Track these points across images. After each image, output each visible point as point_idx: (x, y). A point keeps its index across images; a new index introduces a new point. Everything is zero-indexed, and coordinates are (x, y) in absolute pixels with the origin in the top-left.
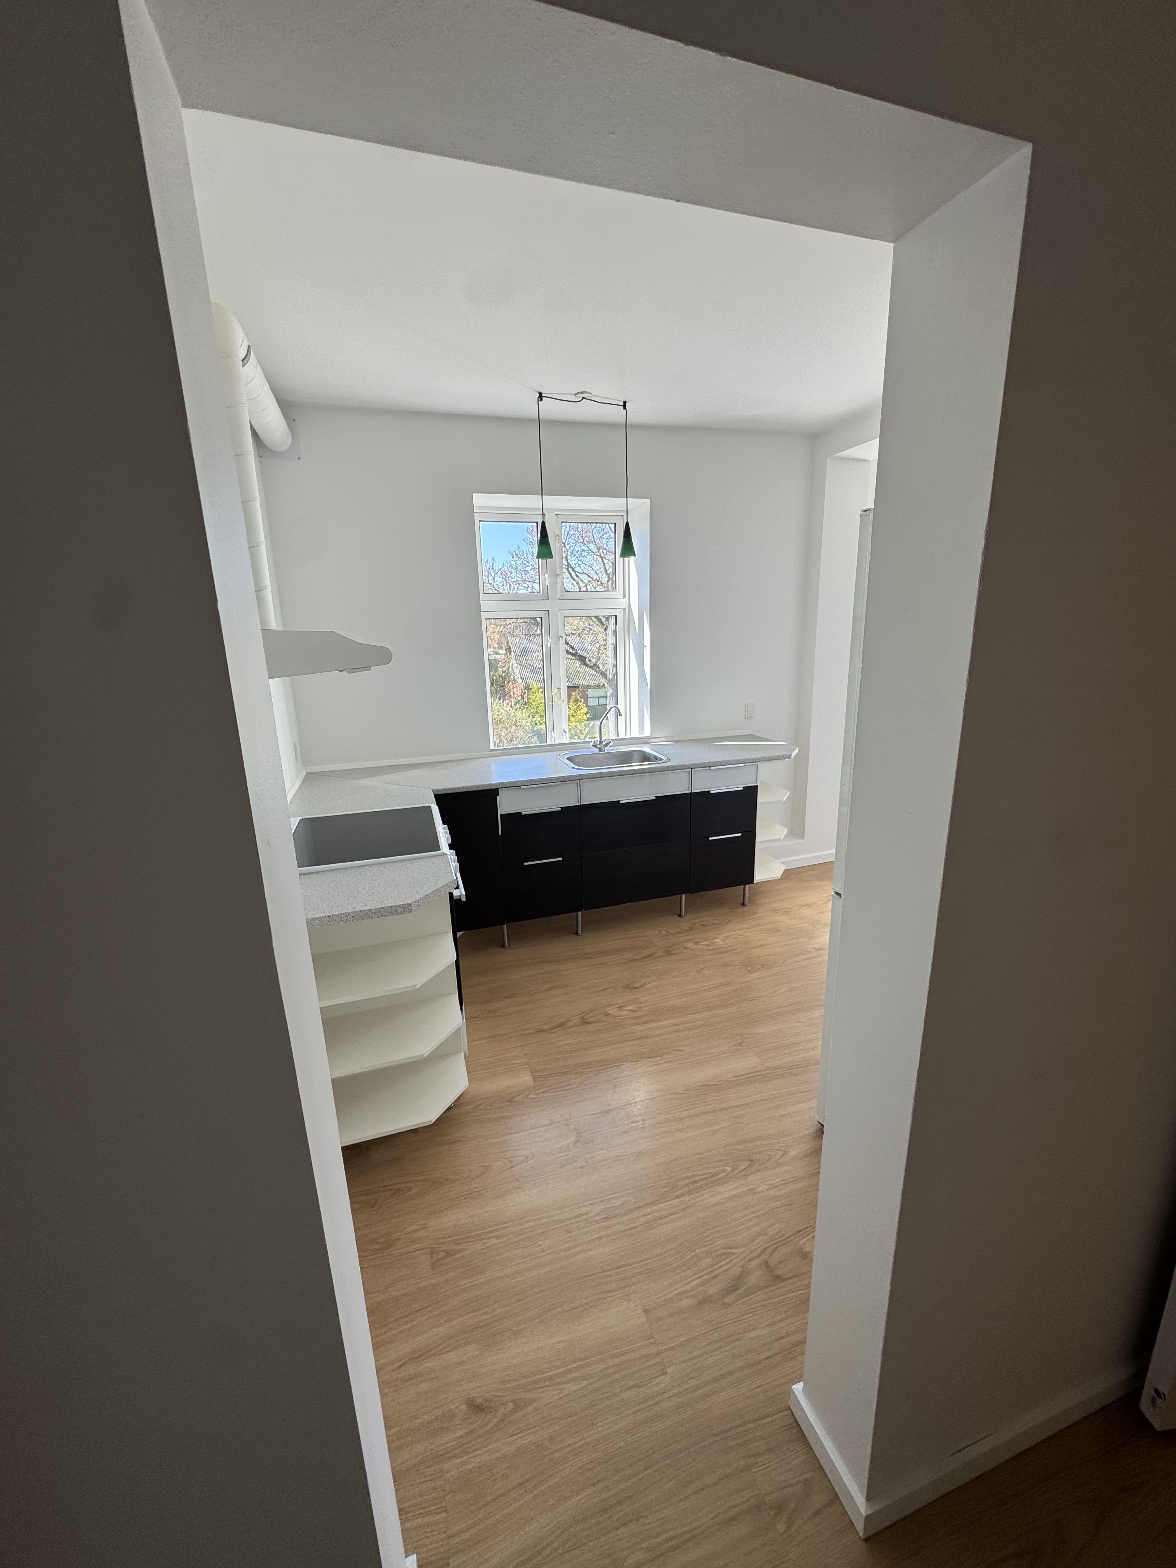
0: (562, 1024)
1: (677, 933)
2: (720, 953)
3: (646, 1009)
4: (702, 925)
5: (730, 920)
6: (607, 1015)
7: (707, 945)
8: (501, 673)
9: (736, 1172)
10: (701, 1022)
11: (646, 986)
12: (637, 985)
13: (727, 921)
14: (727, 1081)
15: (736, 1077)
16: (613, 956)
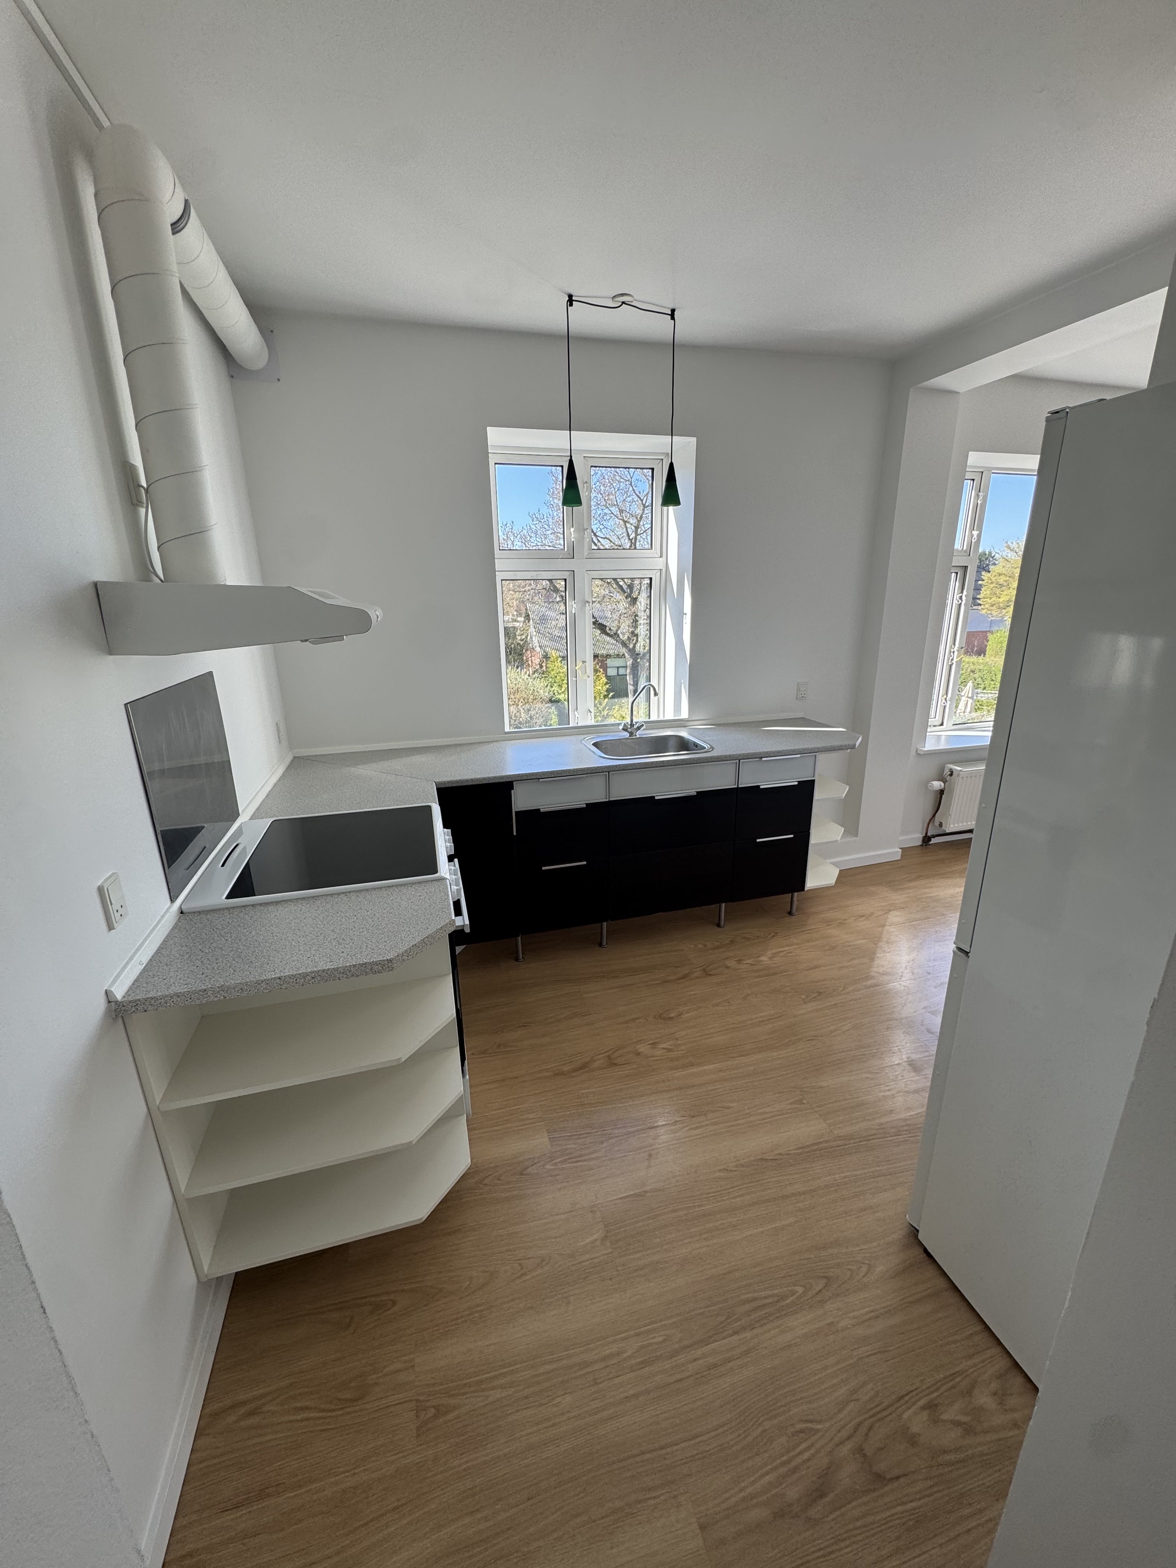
0: (583, 1067)
1: (718, 948)
2: (767, 975)
3: (683, 1048)
4: (744, 938)
5: (777, 933)
6: (638, 1054)
7: (752, 965)
8: (520, 642)
9: (810, 1294)
10: (751, 1068)
11: (683, 1016)
12: (672, 1015)
13: (772, 934)
14: (787, 1154)
15: (799, 1149)
16: (644, 975)
